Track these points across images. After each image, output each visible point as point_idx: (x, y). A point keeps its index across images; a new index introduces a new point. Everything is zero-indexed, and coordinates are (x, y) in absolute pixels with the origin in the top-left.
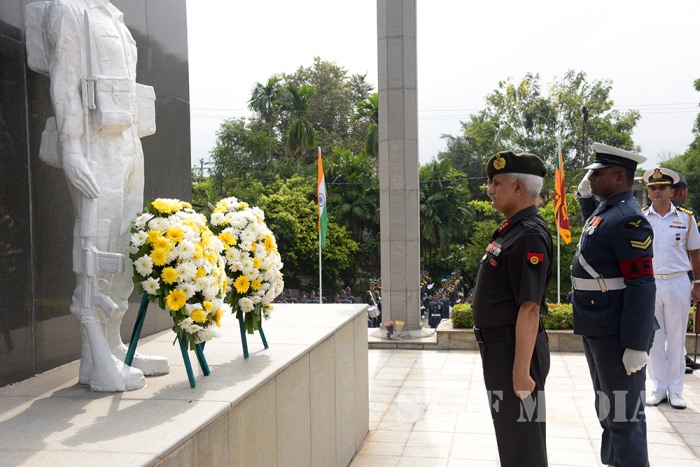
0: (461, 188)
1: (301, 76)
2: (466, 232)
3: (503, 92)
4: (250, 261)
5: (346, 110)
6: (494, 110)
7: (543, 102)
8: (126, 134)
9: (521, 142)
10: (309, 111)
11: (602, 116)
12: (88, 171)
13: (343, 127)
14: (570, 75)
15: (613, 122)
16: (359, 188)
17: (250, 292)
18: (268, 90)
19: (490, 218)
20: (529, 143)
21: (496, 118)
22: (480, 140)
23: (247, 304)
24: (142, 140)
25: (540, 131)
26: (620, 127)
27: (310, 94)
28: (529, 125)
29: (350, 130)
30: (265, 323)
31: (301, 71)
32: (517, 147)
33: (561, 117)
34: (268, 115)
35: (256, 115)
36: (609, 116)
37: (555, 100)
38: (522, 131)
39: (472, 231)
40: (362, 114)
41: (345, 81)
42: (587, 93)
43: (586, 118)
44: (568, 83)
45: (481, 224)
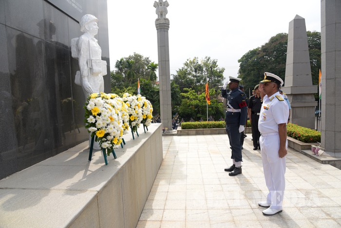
0: (177, 90)
1: (130, 58)
2: (179, 102)
3: (188, 62)
4: (134, 111)
5: (143, 67)
6: (186, 67)
7: (199, 65)
8: (99, 75)
9: (194, 76)
10: (133, 68)
11: (215, 69)
12: (90, 86)
13: (143, 72)
14: (206, 58)
15: (218, 71)
16: (148, 90)
17: (134, 120)
18: (121, 62)
19: (186, 98)
20: (196, 76)
21: (186, 70)
22: (182, 76)
23: (134, 124)
24: (103, 76)
25: (199, 73)
26: (220, 72)
27: (133, 63)
28: (196, 72)
29: (145, 73)
30: (138, 129)
31: (130, 56)
32: (193, 78)
33: (204, 69)
34: (121, 69)
35: (117, 69)
36: (217, 69)
37: (202, 64)
38: (194, 73)
39: (181, 102)
40: (148, 69)
41: (143, 59)
42: (211, 63)
43: (211, 69)
44: (206, 60)
45: (183, 100)
